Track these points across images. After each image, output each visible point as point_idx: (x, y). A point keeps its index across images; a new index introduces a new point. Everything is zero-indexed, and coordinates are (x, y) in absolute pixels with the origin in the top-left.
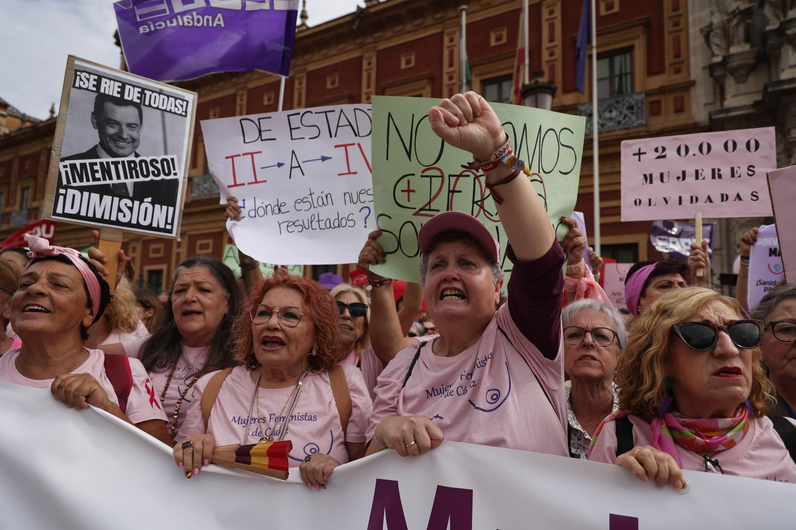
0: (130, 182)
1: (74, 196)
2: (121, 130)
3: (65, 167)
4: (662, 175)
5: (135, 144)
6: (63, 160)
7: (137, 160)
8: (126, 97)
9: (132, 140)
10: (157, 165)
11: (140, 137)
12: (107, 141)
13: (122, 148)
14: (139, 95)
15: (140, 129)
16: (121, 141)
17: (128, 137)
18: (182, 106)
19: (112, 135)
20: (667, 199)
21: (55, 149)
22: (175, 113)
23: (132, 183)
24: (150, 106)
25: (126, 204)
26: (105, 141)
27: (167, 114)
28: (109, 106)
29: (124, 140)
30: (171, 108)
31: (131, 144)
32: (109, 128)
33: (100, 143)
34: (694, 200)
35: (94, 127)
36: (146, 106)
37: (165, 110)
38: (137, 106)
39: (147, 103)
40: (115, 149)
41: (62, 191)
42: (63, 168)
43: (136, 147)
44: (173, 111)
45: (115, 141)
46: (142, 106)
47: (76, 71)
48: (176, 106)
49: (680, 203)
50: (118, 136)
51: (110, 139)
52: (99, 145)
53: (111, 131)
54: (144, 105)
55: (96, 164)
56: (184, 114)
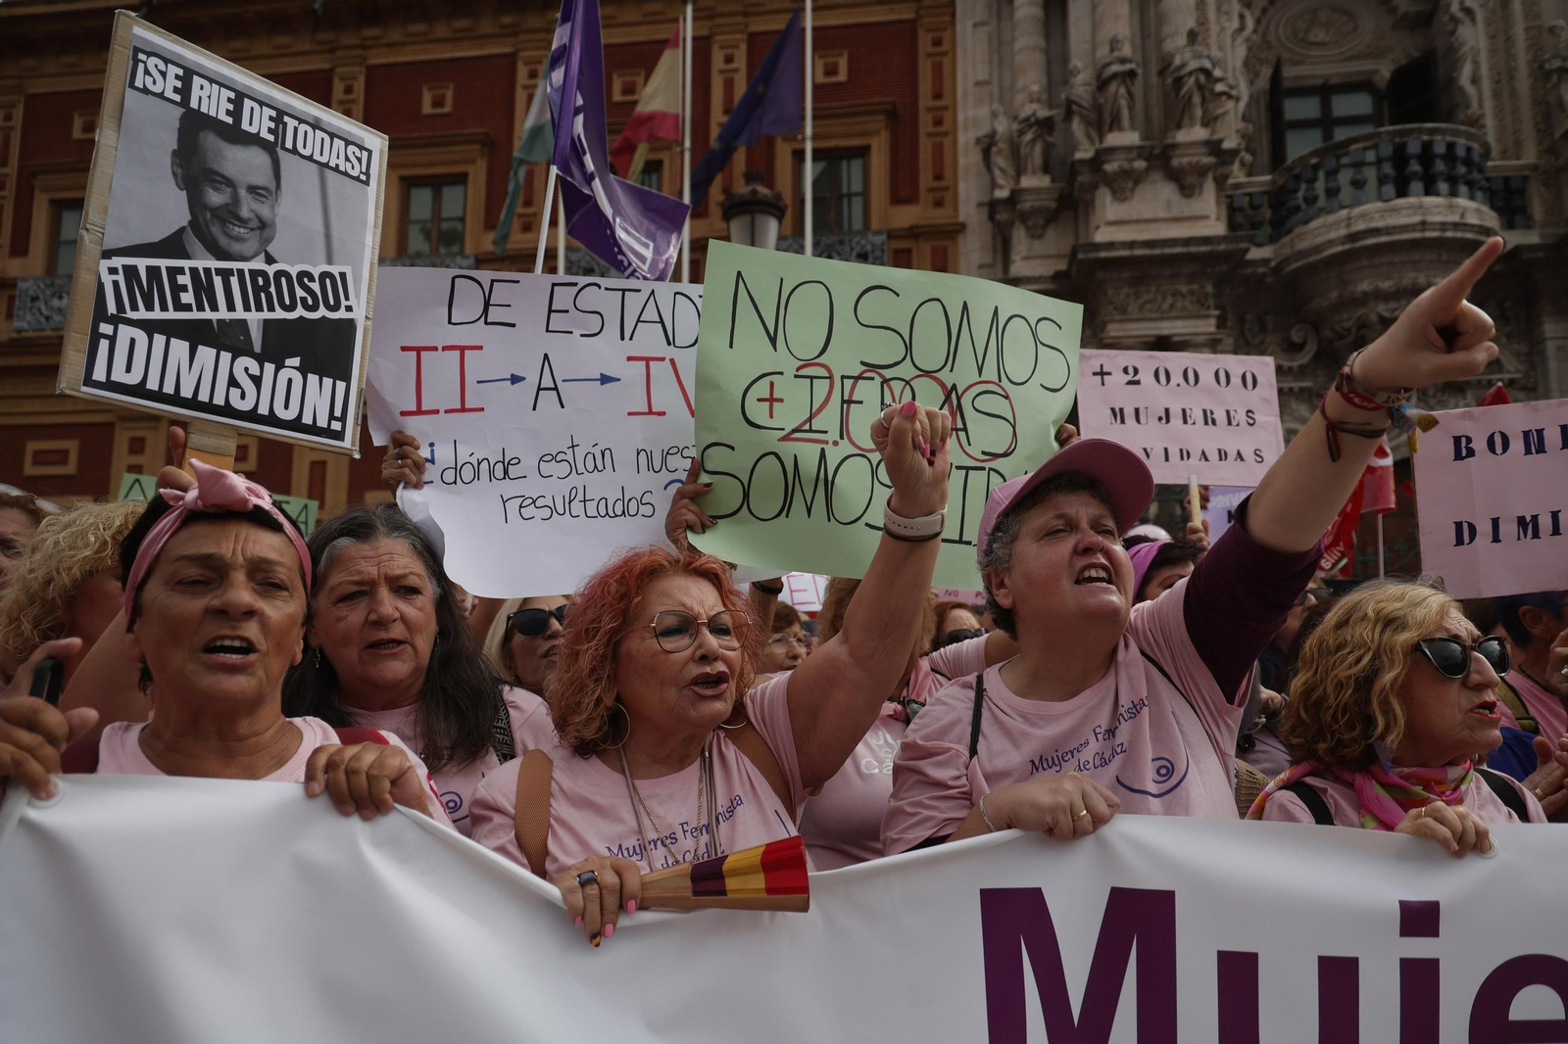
0: (254, 318)
1: (133, 341)
2: (236, 200)
3: (113, 271)
4: (1137, 411)
5: (267, 233)
6: (107, 254)
7: (271, 270)
8: (245, 126)
9: (259, 224)
10: (311, 285)
11: (277, 220)
12: (205, 219)
13: (239, 239)
14: (272, 125)
15: (276, 201)
16: (237, 223)
17: (252, 216)
18: (359, 160)
19: (218, 208)
20: (1149, 450)
21: (88, 226)
22: (346, 174)
23: (259, 320)
24: (294, 151)
25: (246, 369)
26: (201, 220)
27: (330, 174)
28: (210, 140)
29: (243, 222)
30: (338, 162)
31: (258, 232)
32: (211, 191)
33: (190, 222)
34: (1185, 455)
35: (177, 184)
36: (287, 150)
37: (326, 165)
38: (269, 148)
39: (289, 144)
40: (223, 241)
41: (106, 328)
42: (108, 273)
43: (268, 240)
44: (342, 168)
45: (223, 222)
46: (278, 149)
47: (137, 50)
48: (347, 159)
49: (1167, 459)
50: (229, 211)
51: (212, 216)
52: (189, 229)
53: (216, 198)
54: (284, 148)
55: (181, 271)
56: (363, 178)
